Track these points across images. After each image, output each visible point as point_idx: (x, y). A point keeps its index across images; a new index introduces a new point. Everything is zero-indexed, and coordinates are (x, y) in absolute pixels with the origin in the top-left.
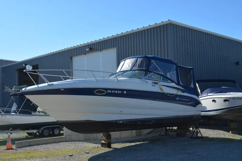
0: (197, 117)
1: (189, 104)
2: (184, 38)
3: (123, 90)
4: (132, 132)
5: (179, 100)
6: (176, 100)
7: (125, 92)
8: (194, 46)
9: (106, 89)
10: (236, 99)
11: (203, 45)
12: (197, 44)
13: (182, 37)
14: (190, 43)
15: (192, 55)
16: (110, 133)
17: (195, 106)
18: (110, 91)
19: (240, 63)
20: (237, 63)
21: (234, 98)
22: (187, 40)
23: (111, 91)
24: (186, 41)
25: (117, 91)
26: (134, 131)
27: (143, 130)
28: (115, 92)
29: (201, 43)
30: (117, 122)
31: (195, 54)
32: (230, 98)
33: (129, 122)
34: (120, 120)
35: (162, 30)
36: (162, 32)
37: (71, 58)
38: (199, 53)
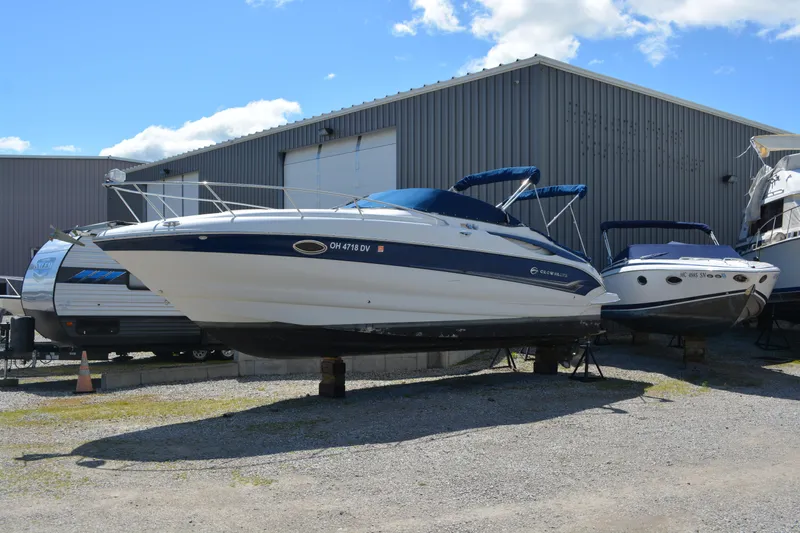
0: (588, 322)
1: (567, 285)
2: (578, 106)
3: (374, 244)
4: (416, 357)
5: (538, 276)
6: (529, 275)
7: (381, 249)
8: (606, 129)
9: (327, 240)
10: (699, 275)
11: (632, 127)
12: (613, 124)
13: (571, 103)
14: (594, 121)
15: (600, 154)
16: (343, 358)
17: (583, 292)
18: (337, 246)
19: (732, 179)
20: (726, 179)
21: (693, 274)
22: (585, 112)
23: (342, 246)
24: (582, 114)
25: (357, 246)
26: (423, 356)
27: (447, 352)
28: (351, 248)
29: (626, 121)
30: (357, 330)
31: (606, 150)
32: (683, 273)
33: (392, 330)
34: (367, 325)
35: (518, 82)
36: (518, 87)
37: (283, 156)
38: (620, 147)
